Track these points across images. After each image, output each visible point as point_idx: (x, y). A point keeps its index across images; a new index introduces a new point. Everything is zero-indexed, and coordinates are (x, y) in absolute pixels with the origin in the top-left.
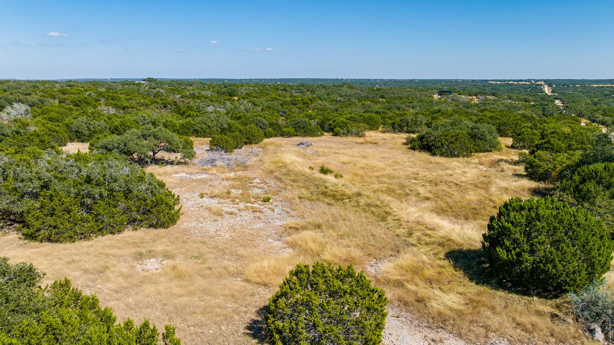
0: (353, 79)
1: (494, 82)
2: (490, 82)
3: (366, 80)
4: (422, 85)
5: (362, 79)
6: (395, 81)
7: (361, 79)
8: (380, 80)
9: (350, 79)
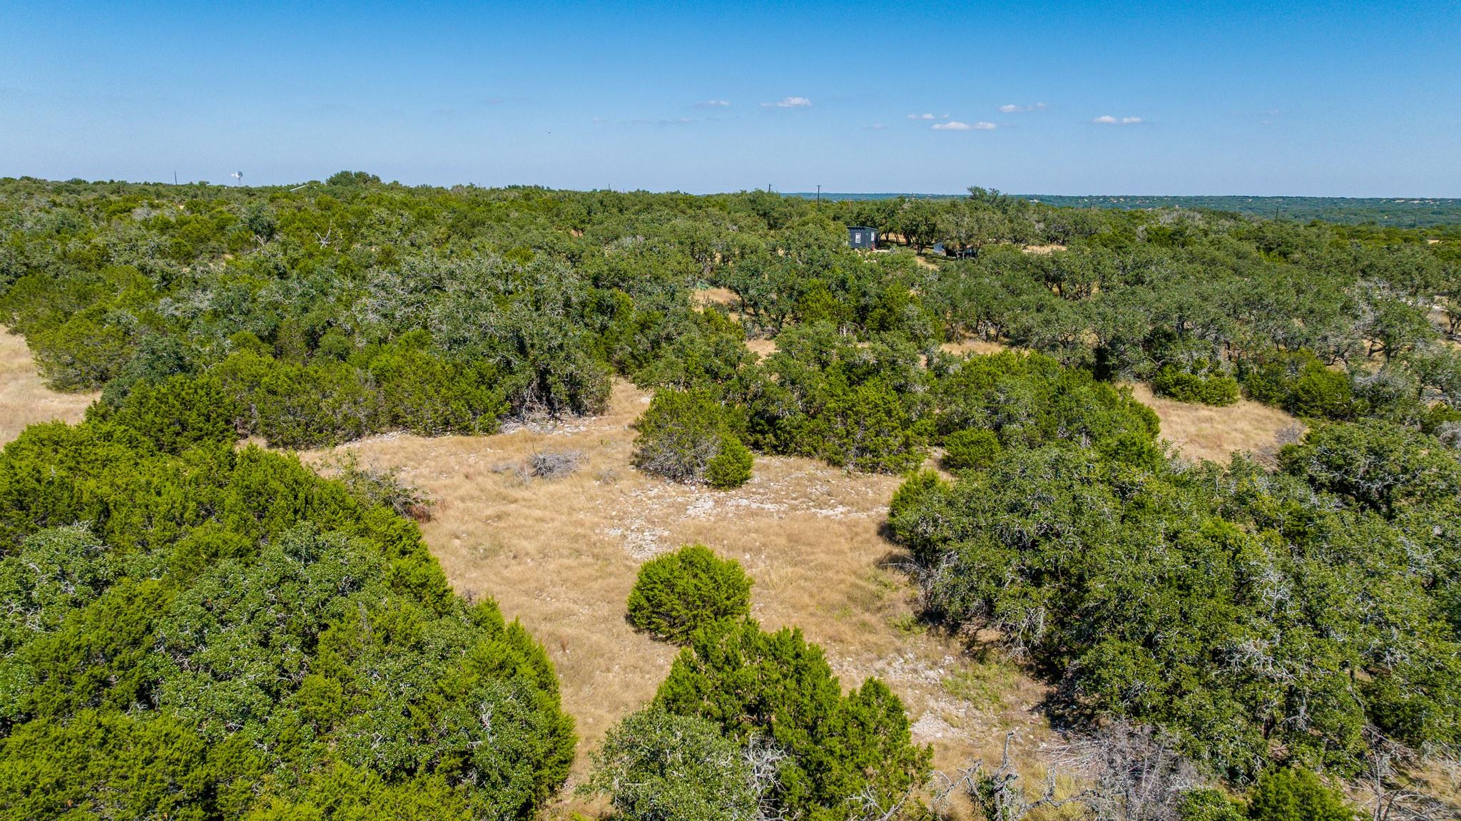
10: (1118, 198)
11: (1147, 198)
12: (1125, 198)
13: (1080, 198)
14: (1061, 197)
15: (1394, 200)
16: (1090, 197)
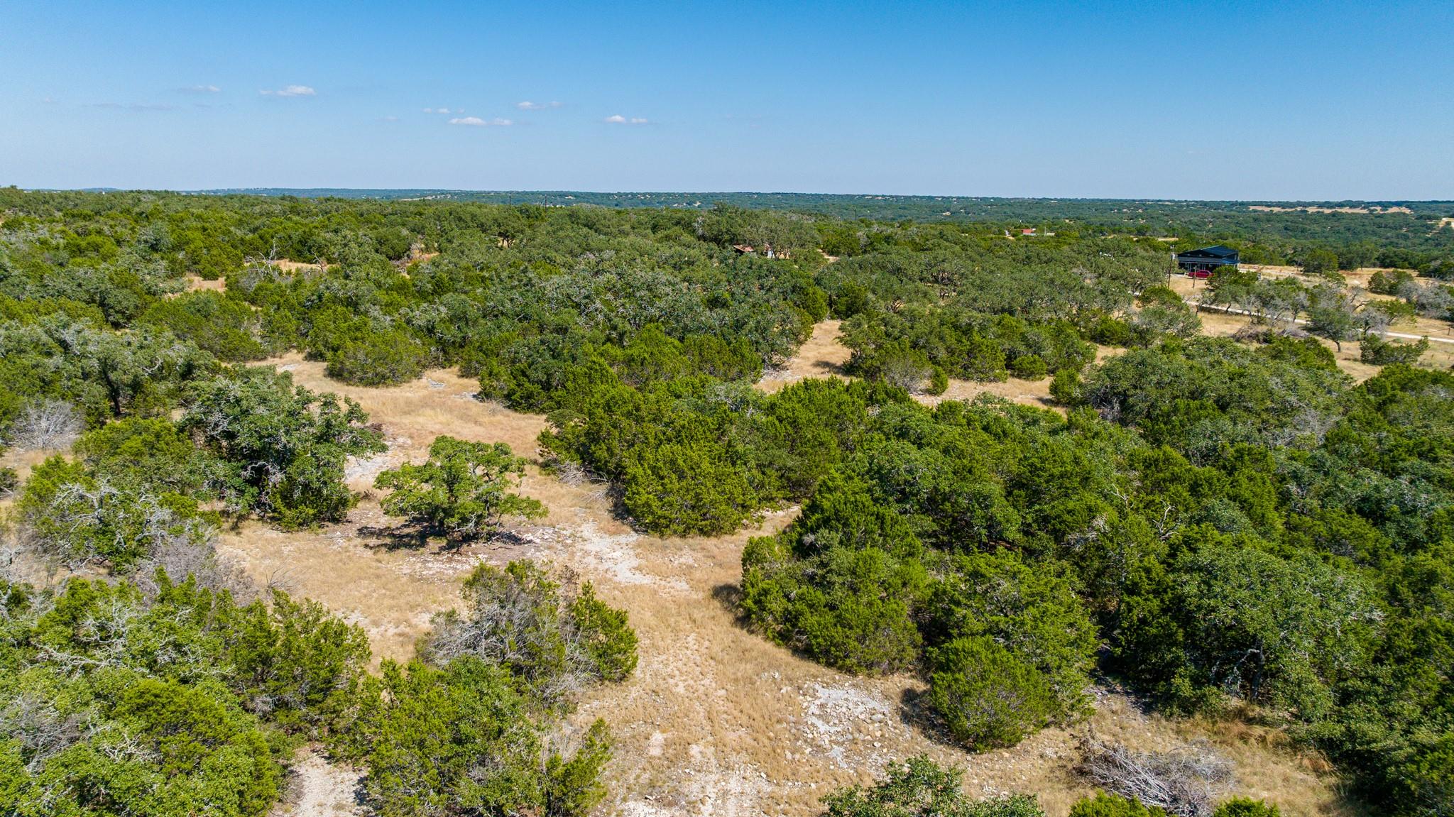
0: (891, 196)
1: (1267, 209)
2: (1252, 208)
3: (922, 198)
4: (1070, 215)
5: (915, 197)
6: (998, 202)
7: (910, 197)
8: (958, 198)
9: (883, 196)
10: (644, 194)
11: (669, 194)
12: (651, 194)
13: (609, 194)
14: (593, 194)
15: (864, 196)
16: (619, 194)
